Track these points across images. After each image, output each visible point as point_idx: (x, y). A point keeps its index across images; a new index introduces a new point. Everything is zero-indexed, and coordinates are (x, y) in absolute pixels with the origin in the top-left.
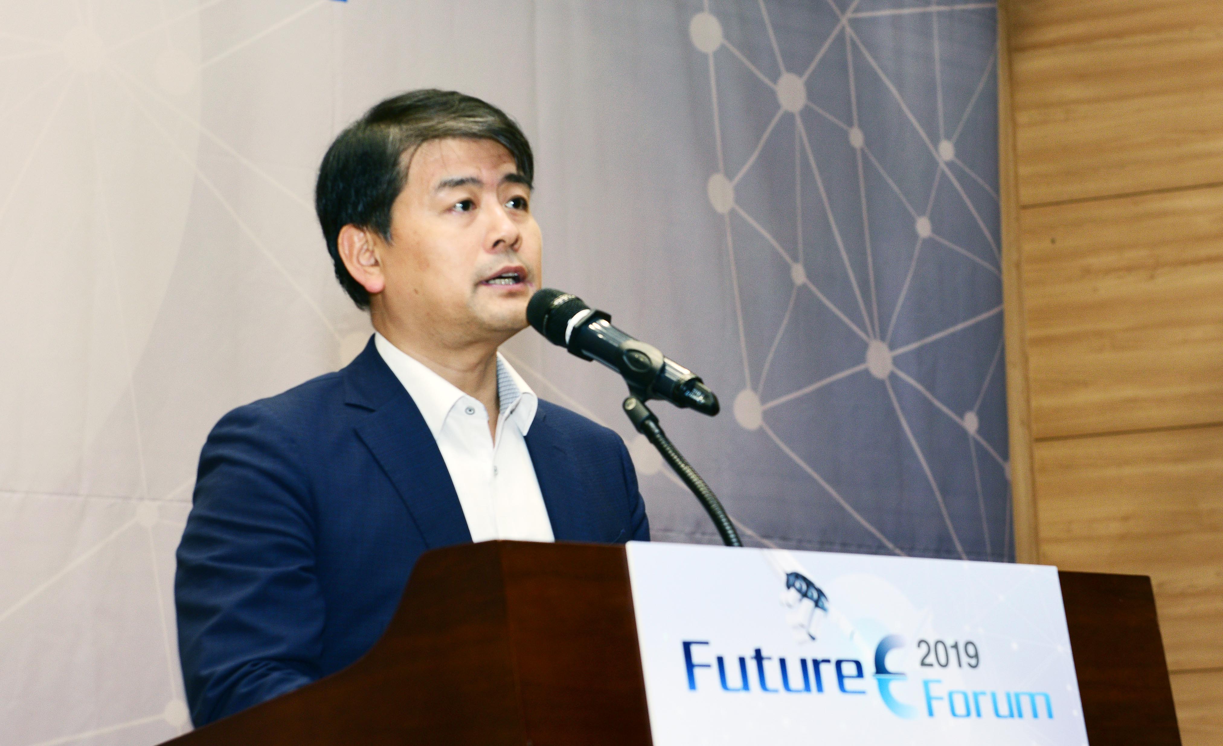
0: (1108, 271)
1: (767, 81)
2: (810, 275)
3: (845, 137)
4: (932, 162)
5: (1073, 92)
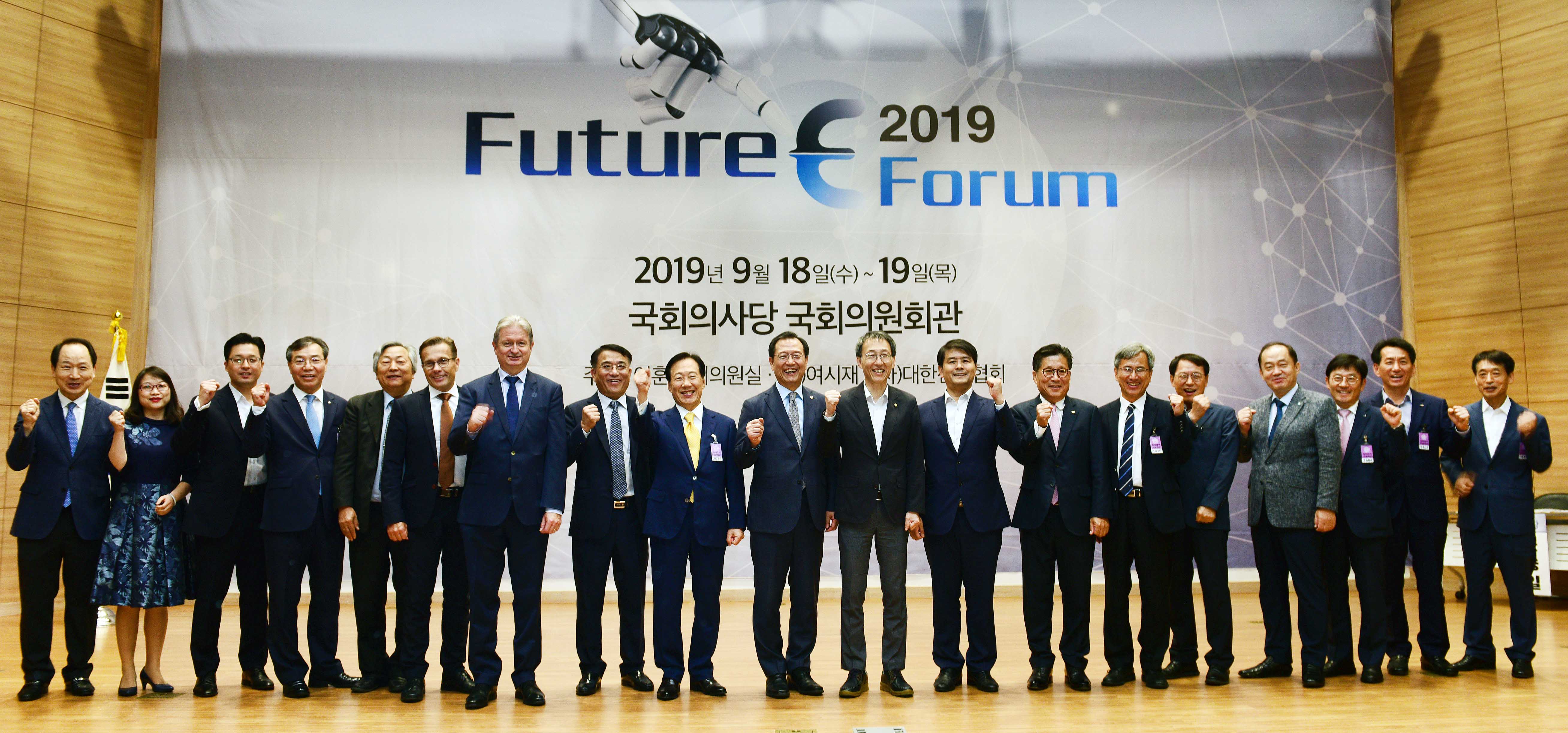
0: (1442, 259)
1: (1288, 207)
2: (1308, 271)
3: (1323, 222)
4: (1364, 227)
5: (1427, 193)
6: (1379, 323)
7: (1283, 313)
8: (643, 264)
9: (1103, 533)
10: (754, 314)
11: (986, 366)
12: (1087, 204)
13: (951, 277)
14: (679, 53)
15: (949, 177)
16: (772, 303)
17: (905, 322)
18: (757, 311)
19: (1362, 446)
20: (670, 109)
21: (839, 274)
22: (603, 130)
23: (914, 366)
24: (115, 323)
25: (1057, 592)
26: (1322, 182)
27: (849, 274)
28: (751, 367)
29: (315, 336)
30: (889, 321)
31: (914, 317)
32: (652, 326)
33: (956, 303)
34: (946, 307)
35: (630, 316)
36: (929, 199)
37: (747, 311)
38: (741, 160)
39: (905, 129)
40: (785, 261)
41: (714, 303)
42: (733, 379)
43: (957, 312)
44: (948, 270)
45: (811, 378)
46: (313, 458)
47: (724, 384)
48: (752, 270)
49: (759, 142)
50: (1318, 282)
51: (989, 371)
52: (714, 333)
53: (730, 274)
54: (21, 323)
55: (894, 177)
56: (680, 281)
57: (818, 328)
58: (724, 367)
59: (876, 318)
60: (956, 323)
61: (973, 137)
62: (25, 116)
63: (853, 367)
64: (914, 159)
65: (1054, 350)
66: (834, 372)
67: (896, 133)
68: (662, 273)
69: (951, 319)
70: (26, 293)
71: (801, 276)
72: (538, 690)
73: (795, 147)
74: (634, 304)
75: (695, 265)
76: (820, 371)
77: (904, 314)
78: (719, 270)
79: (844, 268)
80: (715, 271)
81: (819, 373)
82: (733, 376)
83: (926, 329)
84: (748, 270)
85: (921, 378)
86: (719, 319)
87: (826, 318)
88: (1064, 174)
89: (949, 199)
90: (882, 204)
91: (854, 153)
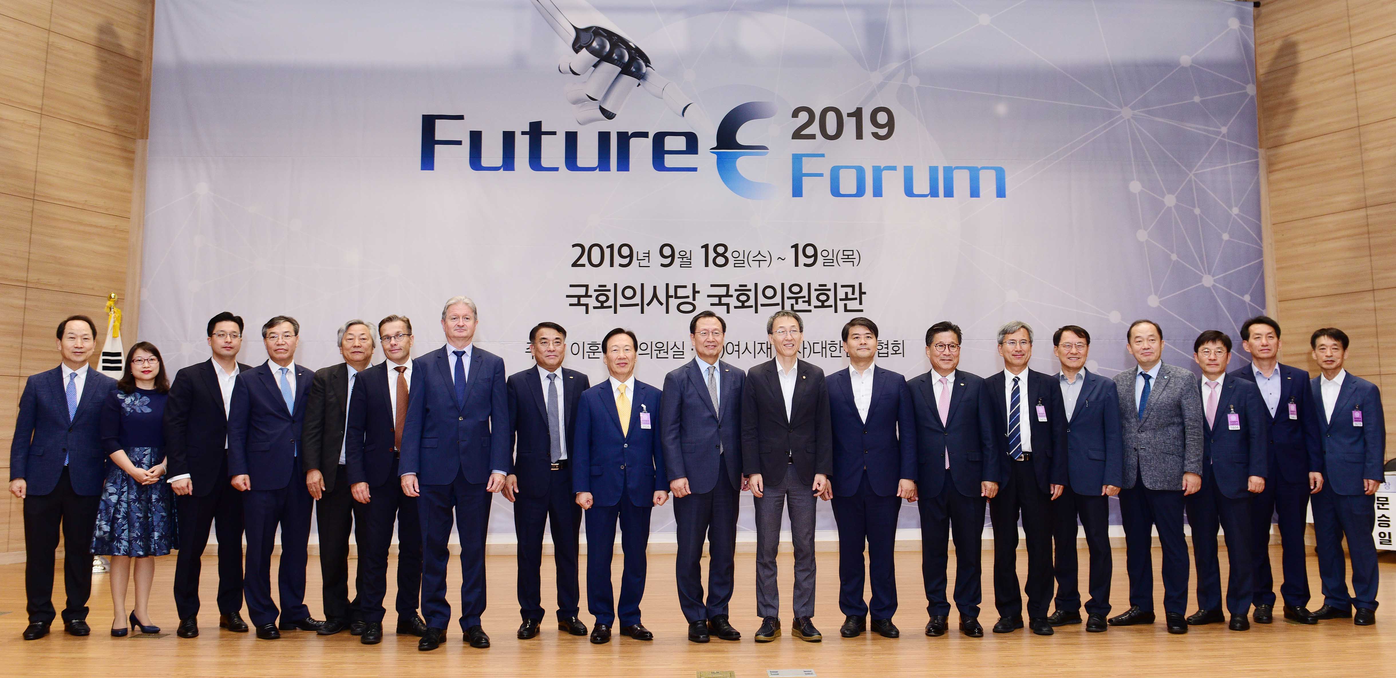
0: (1301, 244)
2: (1179, 257)
3: (1192, 211)
4: (1229, 215)
5: (1288, 184)
6: (1244, 302)
7: (1156, 294)
8: (579, 250)
9: (993, 495)
10: (679, 295)
11: (887, 341)
12: (978, 196)
13: (856, 261)
14: (611, 61)
15: (854, 171)
16: (694, 285)
17: (814, 302)
18: (681, 292)
19: (1228, 415)
20: (603, 110)
21: (755, 259)
22: (543, 130)
23: (821, 341)
24: (110, 303)
25: (951, 546)
26: (1191, 175)
27: (764, 259)
28: (675, 343)
29: (287, 315)
30: (800, 301)
31: (823, 298)
32: (587, 305)
33: (860, 284)
34: (851, 288)
35: (568, 296)
36: (836, 192)
37: (672, 292)
38: (666, 156)
39: (814, 129)
40: (706, 247)
41: (642, 285)
42: (660, 353)
43: (862, 293)
44: (853, 255)
46: (289, 424)
47: (651, 358)
48: (677, 255)
49: (683, 139)
50: (1188, 266)
51: (890, 346)
52: (642, 312)
53: (657, 259)
54: (28, 303)
55: (804, 172)
56: (612, 265)
57: (736, 307)
58: (652, 342)
59: (789, 298)
60: (861, 303)
61: (876, 135)
62: (35, 121)
64: (823, 155)
65: (945, 327)
66: (751, 348)
67: (805, 132)
68: (596, 258)
69: (856, 299)
70: (33, 276)
71: (720, 260)
72: (484, 634)
73: (715, 145)
74: (571, 286)
75: (625, 251)
76: (738, 346)
77: (814, 294)
78: (647, 255)
79: (759, 253)
80: (644, 257)
81: (736, 348)
82: (660, 350)
83: (833, 308)
84: (673, 256)
85: (829, 353)
86: (647, 299)
87: (743, 298)
88: (957, 168)
89: (854, 192)
90: (794, 196)
91: (768, 149)
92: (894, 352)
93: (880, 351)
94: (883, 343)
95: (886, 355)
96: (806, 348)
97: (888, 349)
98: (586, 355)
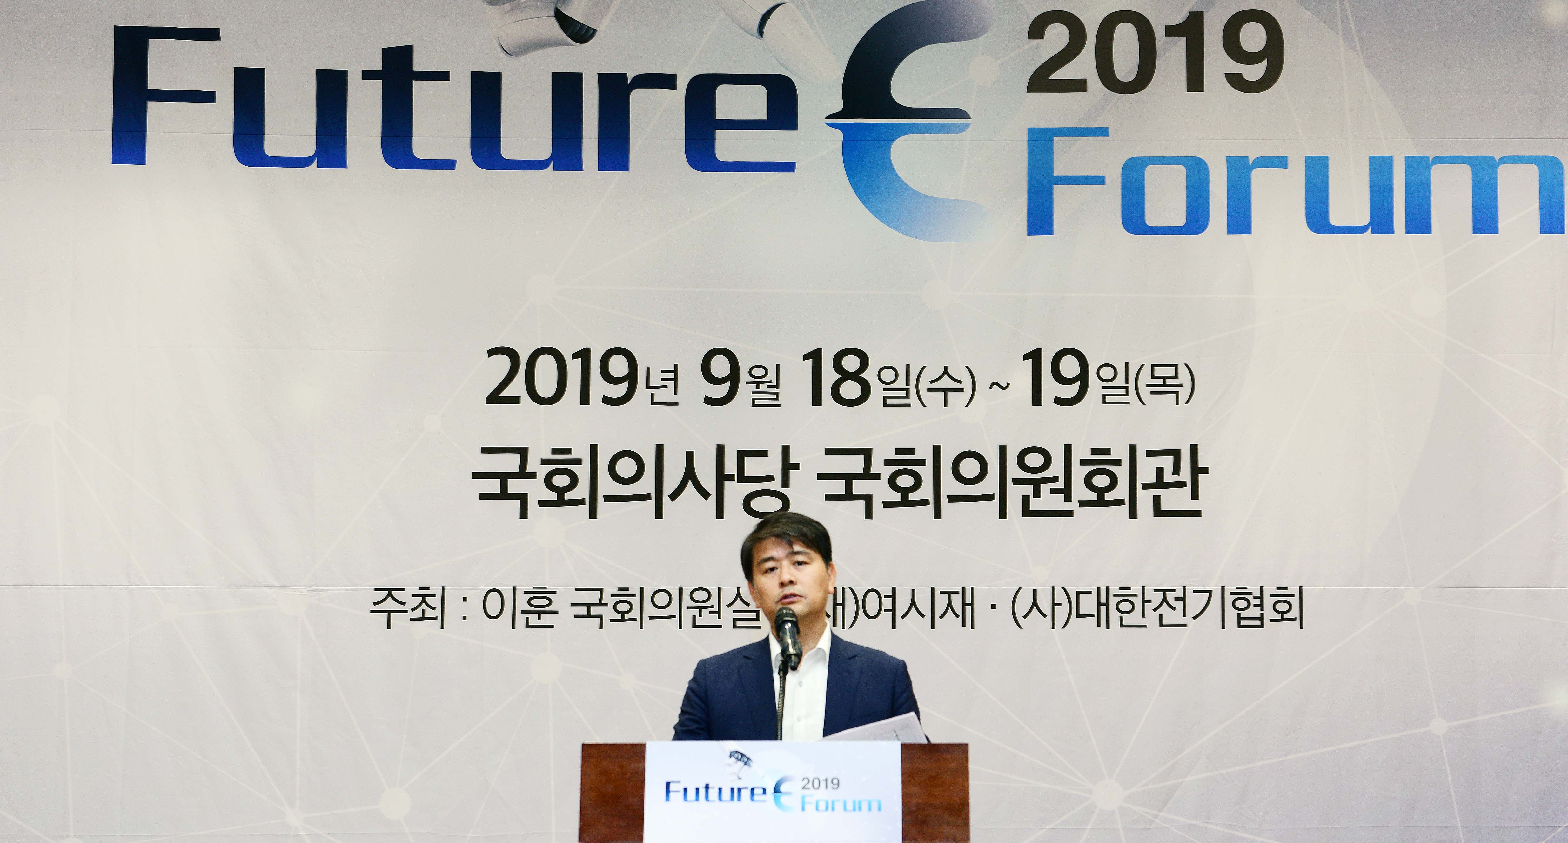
8: (504, 362)
10: (748, 473)
11: (1262, 588)
12: (1493, 229)
13: (1184, 392)
15: (1181, 170)
16: (786, 449)
17: (1080, 491)
18: (753, 467)
20: (564, 21)
21: (934, 386)
22: (417, 67)
23: (1099, 589)
27: (957, 385)
28: (738, 589)
30: (1045, 488)
31: (1101, 481)
32: (522, 498)
33: (1194, 449)
34: (1171, 459)
35: (476, 475)
36: (1134, 220)
37: (731, 467)
38: (720, 134)
39: (1084, 65)
40: (815, 356)
41: (659, 449)
42: (700, 615)
43: (1197, 470)
44: (1176, 377)
45: (872, 613)
47: (680, 627)
48: (744, 376)
49: (760, 93)
51: (1269, 602)
52: (659, 514)
53: (694, 386)
55: (1056, 173)
56: (585, 399)
57: (887, 504)
58: (681, 588)
59: (1016, 482)
60: (1195, 495)
61: (1236, 81)
63: (964, 589)
64: (1103, 132)
66: (923, 603)
67: (1063, 73)
68: (546, 385)
69: (1182, 484)
71: (850, 389)
73: (839, 106)
74: (485, 450)
75: (618, 366)
76: (891, 599)
77: (1079, 473)
78: (672, 376)
79: (946, 371)
80: (663, 379)
81: (887, 604)
82: (700, 609)
83: (1126, 508)
84: (733, 378)
85: (1115, 616)
86: (670, 484)
87: (905, 481)
88: (1441, 160)
89: (1180, 220)
90: (1030, 232)
91: (969, 118)
92: (1278, 616)
93: (1244, 614)
94: (1250, 593)
95: (1258, 623)
96: (1059, 605)
97: (1262, 609)
98: (520, 619)
